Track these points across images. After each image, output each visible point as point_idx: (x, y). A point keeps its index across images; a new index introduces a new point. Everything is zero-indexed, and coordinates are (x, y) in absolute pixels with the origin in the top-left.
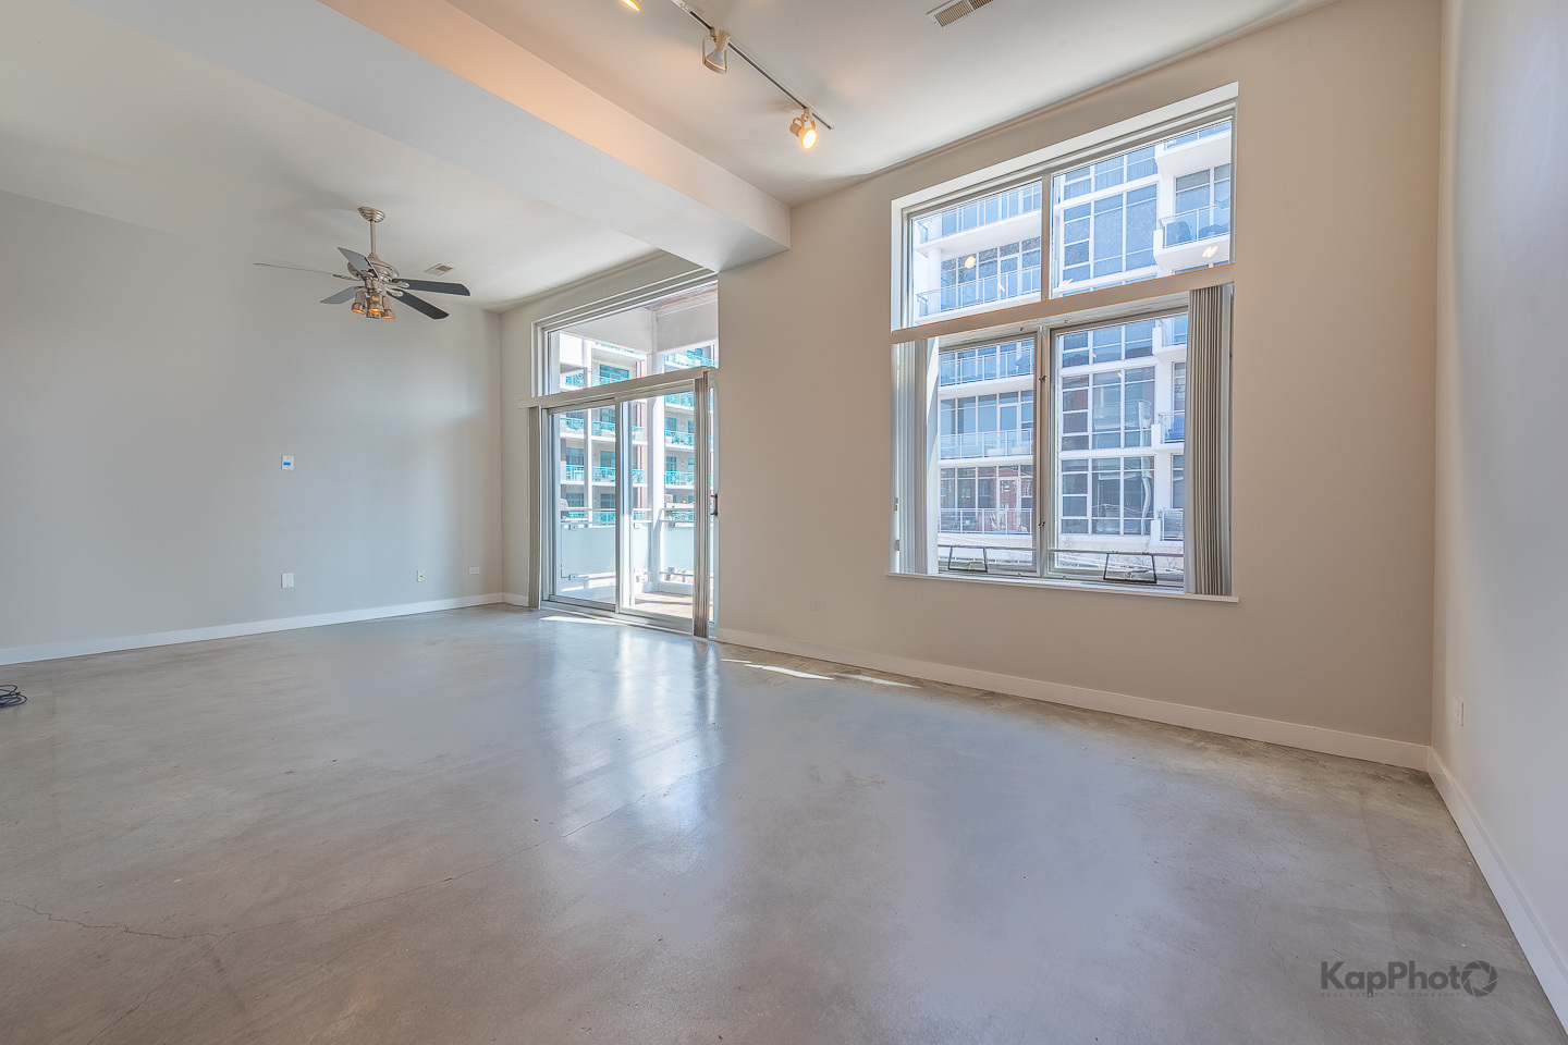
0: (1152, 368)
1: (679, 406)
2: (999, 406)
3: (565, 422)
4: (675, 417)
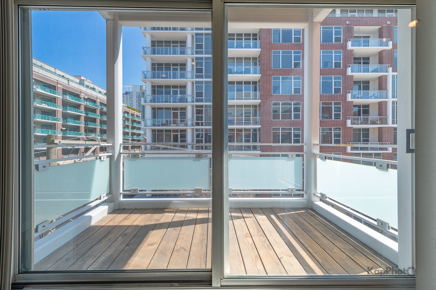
2: (172, 112)
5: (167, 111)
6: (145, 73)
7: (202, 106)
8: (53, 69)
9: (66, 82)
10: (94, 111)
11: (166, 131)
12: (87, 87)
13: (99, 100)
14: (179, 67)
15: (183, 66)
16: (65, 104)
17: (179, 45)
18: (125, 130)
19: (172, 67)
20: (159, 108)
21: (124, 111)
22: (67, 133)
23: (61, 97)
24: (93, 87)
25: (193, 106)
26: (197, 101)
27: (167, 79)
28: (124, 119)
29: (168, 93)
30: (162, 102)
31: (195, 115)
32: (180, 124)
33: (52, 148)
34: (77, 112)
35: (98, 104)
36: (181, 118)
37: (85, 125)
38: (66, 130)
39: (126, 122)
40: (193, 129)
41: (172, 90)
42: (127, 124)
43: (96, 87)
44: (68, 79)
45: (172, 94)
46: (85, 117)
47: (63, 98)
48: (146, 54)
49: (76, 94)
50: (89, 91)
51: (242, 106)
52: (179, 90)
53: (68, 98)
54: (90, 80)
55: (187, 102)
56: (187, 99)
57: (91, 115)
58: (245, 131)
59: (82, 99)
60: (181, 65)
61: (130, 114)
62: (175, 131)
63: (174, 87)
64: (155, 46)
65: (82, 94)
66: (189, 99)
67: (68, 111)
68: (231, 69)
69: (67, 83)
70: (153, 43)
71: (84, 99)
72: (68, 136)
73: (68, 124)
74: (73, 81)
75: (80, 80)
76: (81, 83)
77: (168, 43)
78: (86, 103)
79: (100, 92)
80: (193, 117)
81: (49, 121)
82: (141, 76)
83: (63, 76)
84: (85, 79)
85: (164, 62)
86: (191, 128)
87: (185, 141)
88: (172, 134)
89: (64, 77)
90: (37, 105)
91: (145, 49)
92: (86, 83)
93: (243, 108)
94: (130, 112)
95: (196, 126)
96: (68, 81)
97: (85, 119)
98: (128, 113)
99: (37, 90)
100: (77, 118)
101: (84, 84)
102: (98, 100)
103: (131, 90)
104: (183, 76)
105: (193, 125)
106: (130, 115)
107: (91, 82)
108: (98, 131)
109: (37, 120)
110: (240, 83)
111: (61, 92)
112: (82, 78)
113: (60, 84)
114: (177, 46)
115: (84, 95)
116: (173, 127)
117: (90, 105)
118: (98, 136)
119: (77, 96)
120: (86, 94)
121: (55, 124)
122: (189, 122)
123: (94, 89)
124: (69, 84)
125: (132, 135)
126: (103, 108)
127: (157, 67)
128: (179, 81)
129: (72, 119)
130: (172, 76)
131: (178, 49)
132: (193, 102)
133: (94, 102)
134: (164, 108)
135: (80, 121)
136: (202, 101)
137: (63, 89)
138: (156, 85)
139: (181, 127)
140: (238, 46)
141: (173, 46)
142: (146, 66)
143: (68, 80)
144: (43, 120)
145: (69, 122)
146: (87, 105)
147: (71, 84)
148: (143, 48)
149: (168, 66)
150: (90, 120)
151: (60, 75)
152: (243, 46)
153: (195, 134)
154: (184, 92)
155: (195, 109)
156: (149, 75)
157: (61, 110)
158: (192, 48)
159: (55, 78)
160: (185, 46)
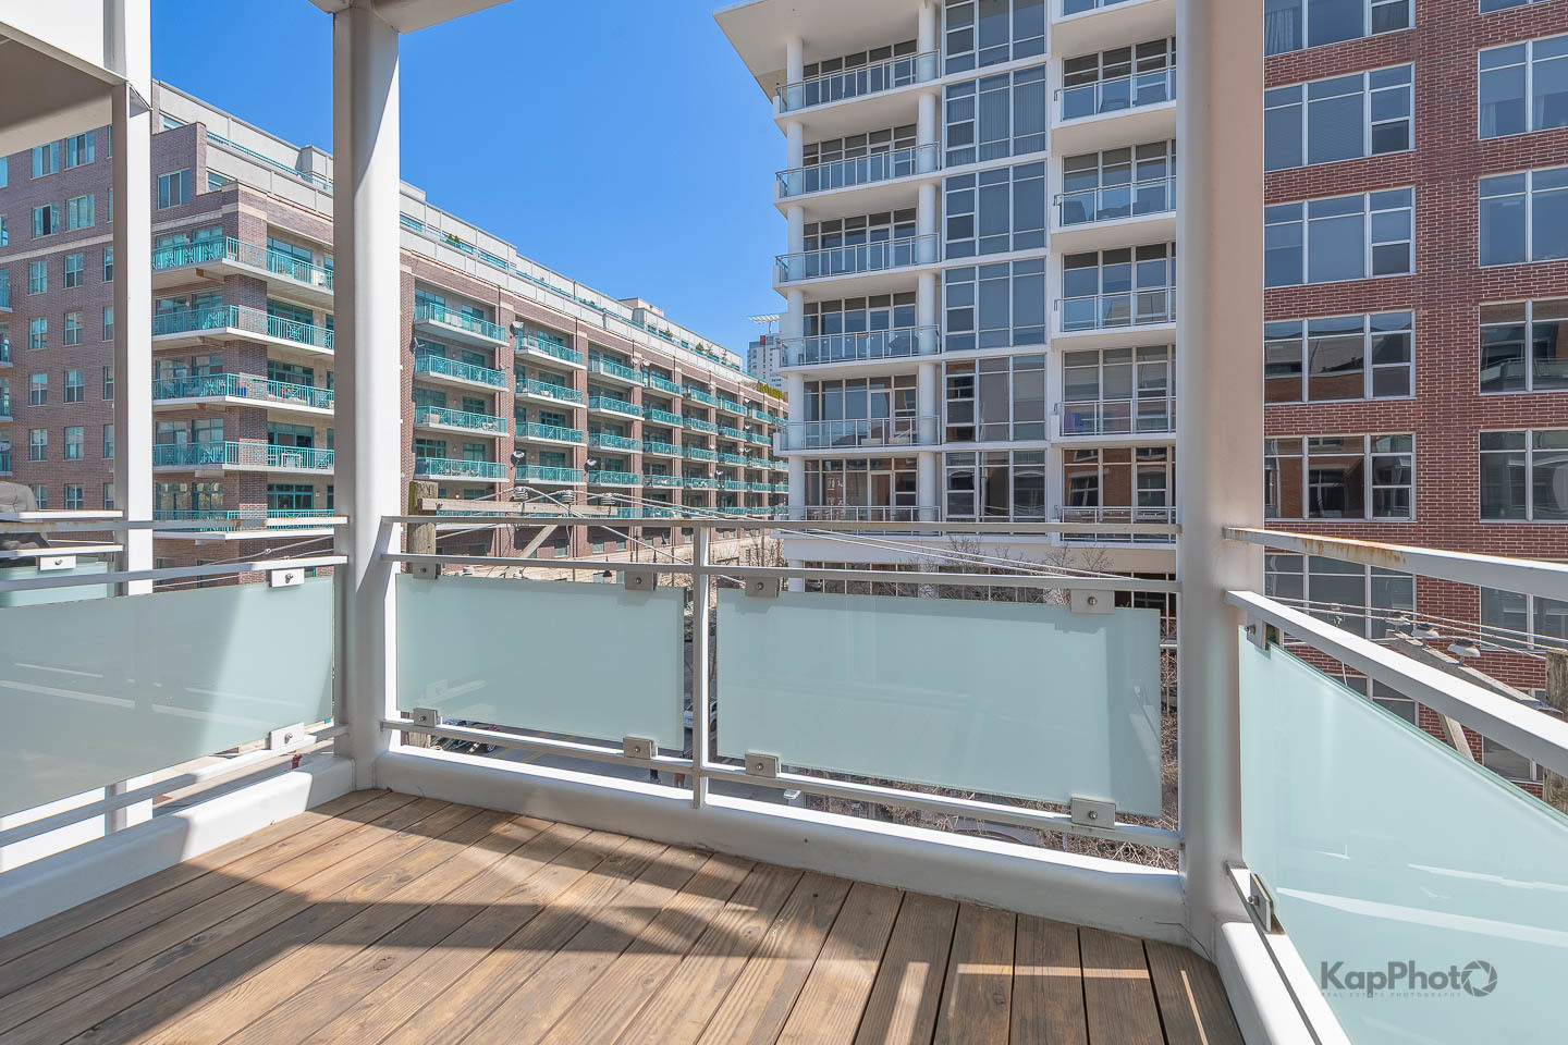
0: (1043, 356)
1: (450, 378)
2: (870, 392)
3: (265, 385)
4: (443, 391)
5: (856, 390)
6: (785, 261)
7: (970, 365)
8: (567, 286)
9: (597, 319)
10: (666, 404)
11: (852, 463)
12: (652, 329)
13: (680, 370)
14: (891, 226)
15: (906, 217)
16: (596, 388)
17: (891, 143)
18: (752, 463)
19: (869, 229)
20: (826, 384)
21: (747, 401)
22: (598, 476)
23: (585, 368)
24: (664, 329)
25: (937, 366)
26: (953, 344)
27: (854, 276)
28: (747, 428)
29: (856, 325)
30: (835, 360)
31: (945, 401)
32: (895, 436)
33: (420, 525)
34: (624, 411)
35: (678, 381)
36: (898, 414)
37: (644, 450)
38: (597, 467)
39: (755, 435)
40: (937, 454)
41: (869, 311)
42: (756, 443)
43: (674, 330)
44: (602, 310)
45: (868, 329)
46: (644, 426)
47: (590, 369)
48: (786, 194)
49: (622, 354)
50: (656, 344)
51: (1126, 352)
52: (891, 309)
53: (603, 369)
54: (660, 308)
55: (916, 352)
56: (916, 340)
57: (659, 419)
58: (1139, 457)
59: (637, 370)
60: (900, 215)
61: (766, 410)
62: (878, 463)
63: (878, 300)
64: (815, 160)
65: (636, 354)
66: (925, 340)
67: (602, 410)
68: (1080, 203)
69: (601, 324)
70: (810, 153)
71: (642, 367)
72: (603, 485)
73: (602, 448)
74: (615, 316)
75: (636, 310)
76: (637, 321)
77: (855, 141)
78: (646, 380)
79: (685, 344)
80: (937, 410)
81: (558, 441)
82: (771, 273)
83: (592, 304)
84: (648, 307)
85: (842, 214)
86: (932, 452)
87: (911, 501)
88: (870, 473)
89: (595, 307)
90: (530, 395)
91: (785, 178)
92: (649, 319)
93: (1134, 358)
94: (766, 402)
95: (948, 441)
96: (604, 316)
97: (646, 433)
98: (759, 406)
99: (530, 352)
100: (623, 428)
101: (643, 322)
102: (677, 369)
103: (775, 330)
104: (905, 257)
105: (936, 440)
106: (766, 413)
107: (662, 314)
108: (678, 467)
109: (530, 438)
110: (1117, 255)
111: (583, 351)
112: (641, 304)
113: (584, 329)
114: (887, 148)
115: (640, 356)
116: (870, 450)
117: (657, 386)
118: (678, 484)
119: (622, 360)
120: (646, 354)
121: (571, 449)
122: (925, 431)
123: (667, 335)
124: (605, 329)
125: (770, 481)
126: (689, 395)
127: (824, 235)
128: (892, 276)
129: (613, 432)
130: (868, 261)
131: (891, 159)
132: (937, 350)
133: (668, 375)
134: (844, 382)
135: (631, 439)
136: (968, 343)
137: (590, 343)
138: (819, 300)
139: (898, 449)
140: (1111, 102)
141: (873, 150)
142: (788, 237)
143: (605, 313)
144: (544, 440)
145: (604, 444)
146: (649, 388)
147: (613, 325)
148: (779, 175)
149: (855, 226)
150: (658, 435)
151: (584, 302)
152: (1133, 97)
153: (945, 475)
154: (908, 319)
155: (944, 377)
156: (797, 266)
157: (585, 407)
158: (936, 145)
159: (572, 310)
160: (913, 142)
